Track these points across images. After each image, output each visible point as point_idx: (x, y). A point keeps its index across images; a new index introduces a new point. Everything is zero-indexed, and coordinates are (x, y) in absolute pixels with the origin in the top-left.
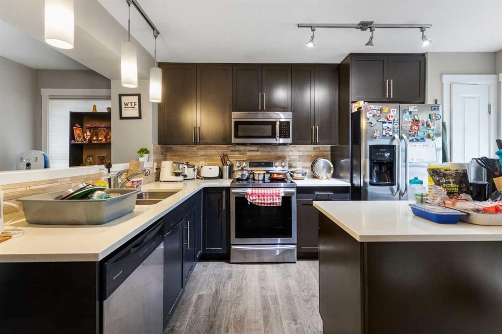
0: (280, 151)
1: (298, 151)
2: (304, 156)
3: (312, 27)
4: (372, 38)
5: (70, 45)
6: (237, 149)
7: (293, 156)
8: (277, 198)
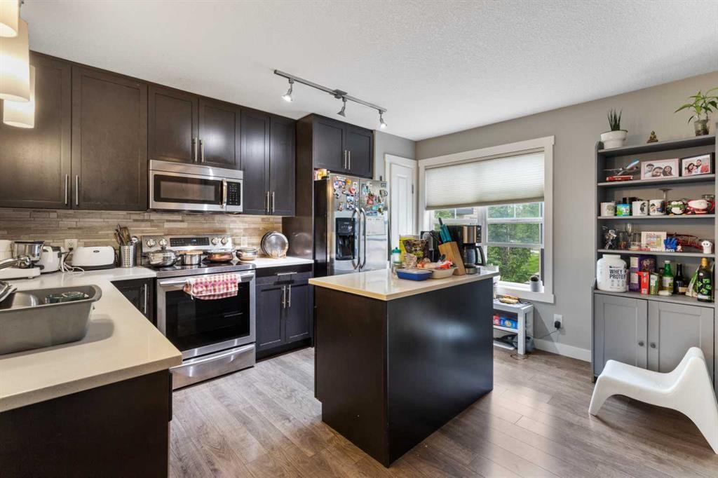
0: (217, 223)
1: (243, 222)
2: (249, 228)
3: (291, 80)
4: (344, 108)
5: (13, 31)
6: (146, 218)
7: (236, 228)
8: (233, 285)
